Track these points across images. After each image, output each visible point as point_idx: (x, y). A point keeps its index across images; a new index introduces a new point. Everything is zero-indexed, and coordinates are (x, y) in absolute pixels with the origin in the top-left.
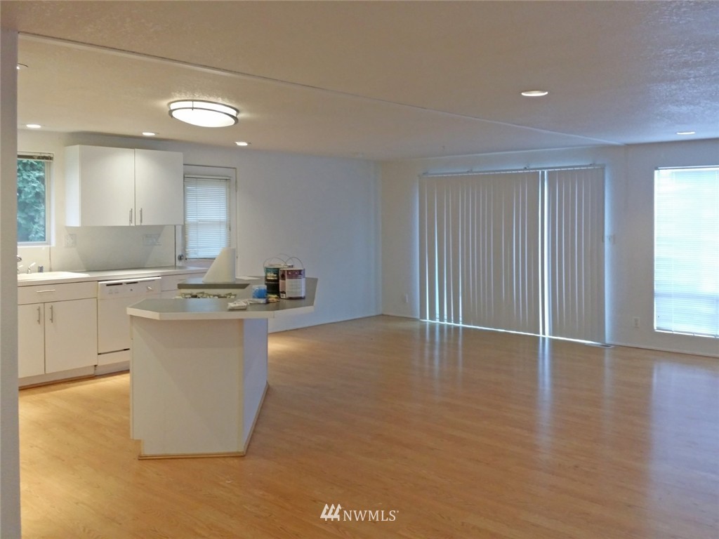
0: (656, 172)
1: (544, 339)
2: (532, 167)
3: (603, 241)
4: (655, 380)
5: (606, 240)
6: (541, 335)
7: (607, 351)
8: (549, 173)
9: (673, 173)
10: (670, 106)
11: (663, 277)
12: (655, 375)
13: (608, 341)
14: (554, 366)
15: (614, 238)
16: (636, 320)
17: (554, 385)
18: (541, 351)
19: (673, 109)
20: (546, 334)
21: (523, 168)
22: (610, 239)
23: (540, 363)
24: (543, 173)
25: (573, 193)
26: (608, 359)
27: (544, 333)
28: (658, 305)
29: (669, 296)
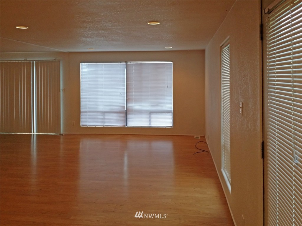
0: (81, 63)
1: (34, 135)
2: (28, 59)
3: (60, 91)
4: (81, 146)
5: (61, 91)
6: (32, 133)
7: (62, 137)
8: (36, 62)
9: (87, 64)
10: (82, 38)
11: (84, 105)
12: (81, 144)
13: (62, 133)
14: (38, 146)
15: (64, 90)
16: (73, 123)
17: (38, 155)
18: (32, 141)
19: (84, 39)
20: (35, 132)
21: (24, 60)
22: (62, 90)
23: (32, 145)
24: (33, 63)
25: (47, 71)
26: (62, 140)
27: (34, 132)
28: (82, 116)
29: (86, 112)
